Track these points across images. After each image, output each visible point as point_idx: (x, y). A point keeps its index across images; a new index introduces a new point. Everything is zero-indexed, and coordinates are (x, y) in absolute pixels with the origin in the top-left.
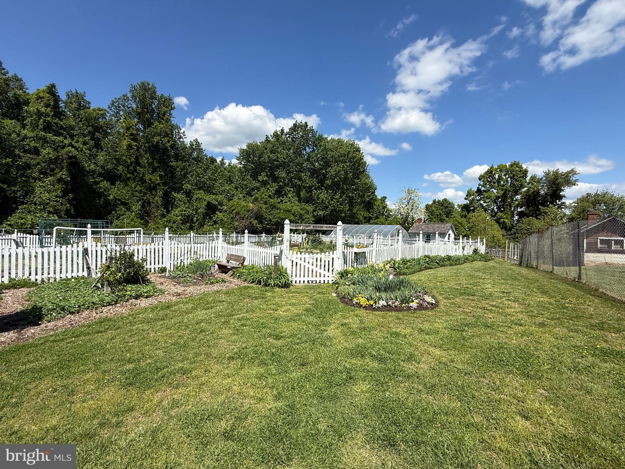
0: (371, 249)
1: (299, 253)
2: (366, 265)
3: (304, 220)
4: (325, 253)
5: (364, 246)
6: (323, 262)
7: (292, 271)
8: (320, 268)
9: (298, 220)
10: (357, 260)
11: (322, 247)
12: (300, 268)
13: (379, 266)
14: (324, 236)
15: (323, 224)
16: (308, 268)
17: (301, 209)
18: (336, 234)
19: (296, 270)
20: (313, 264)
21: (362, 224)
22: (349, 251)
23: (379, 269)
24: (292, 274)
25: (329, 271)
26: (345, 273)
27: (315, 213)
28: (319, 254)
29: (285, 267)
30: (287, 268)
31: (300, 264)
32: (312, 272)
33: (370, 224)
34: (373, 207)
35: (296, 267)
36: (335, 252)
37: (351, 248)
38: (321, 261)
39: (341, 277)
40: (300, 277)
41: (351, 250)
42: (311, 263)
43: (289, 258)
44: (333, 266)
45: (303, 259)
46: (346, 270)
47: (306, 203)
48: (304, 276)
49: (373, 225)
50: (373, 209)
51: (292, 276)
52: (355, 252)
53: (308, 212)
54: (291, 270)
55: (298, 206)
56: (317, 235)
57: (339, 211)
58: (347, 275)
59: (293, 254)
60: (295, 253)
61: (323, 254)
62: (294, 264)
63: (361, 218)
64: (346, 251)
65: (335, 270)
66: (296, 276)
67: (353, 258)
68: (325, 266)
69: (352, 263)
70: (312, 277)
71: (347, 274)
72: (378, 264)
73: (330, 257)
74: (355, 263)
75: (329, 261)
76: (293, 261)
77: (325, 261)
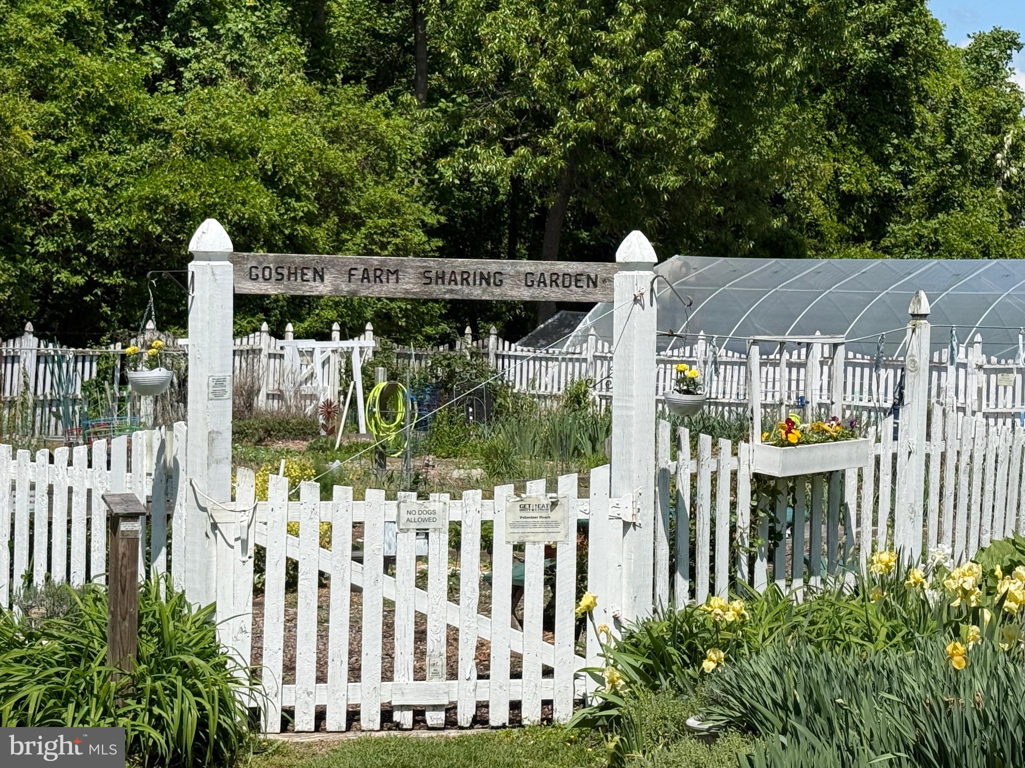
0: (885, 451)
1: (310, 490)
2: (850, 578)
3: (359, 223)
4: (520, 490)
5: (831, 428)
6: (503, 555)
7: (257, 636)
8: (485, 607)
9: (311, 220)
10: (775, 536)
11: (499, 438)
12: (323, 607)
13: (952, 585)
14: (517, 349)
15: (513, 255)
16: (389, 607)
17: (334, 136)
18: (606, 332)
19: (291, 622)
20: (422, 580)
21: (821, 251)
22: (709, 465)
23: (945, 603)
24: (257, 654)
25: (549, 624)
26: (677, 640)
27: (447, 169)
28: (473, 496)
29: (196, 601)
30: (212, 609)
31: (323, 580)
32: (421, 636)
33: (887, 251)
34: (908, 113)
35: (292, 604)
36: (598, 475)
37: (725, 444)
38: (487, 545)
39: (649, 675)
40: (321, 678)
41: (728, 463)
42: (406, 568)
43: (231, 532)
44: (581, 591)
45: (343, 538)
46: (688, 617)
47: (376, 87)
48: (355, 673)
49: (907, 262)
50: (907, 129)
51: (255, 674)
52: (758, 478)
53: (392, 160)
54: (248, 621)
55: (306, 107)
56: (466, 344)
57: (640, 148)
58: (696, 658)
59: (262, 494)
60: (279, 485)
61: (504, 491)
62: (275, 577)
63: (818, 209)
64: (687, 466)
65: (601, 619)
66: (289, 668)
67: (744, 519)
68: (518, 591)
69: (734, 560)
70: (420, 674)
71: (692, 648)
72: (938, 569)
73: (556, 515)
74: (762, 566)
75: (550, 552)
76: (260, 555)
77: (519, 548)
